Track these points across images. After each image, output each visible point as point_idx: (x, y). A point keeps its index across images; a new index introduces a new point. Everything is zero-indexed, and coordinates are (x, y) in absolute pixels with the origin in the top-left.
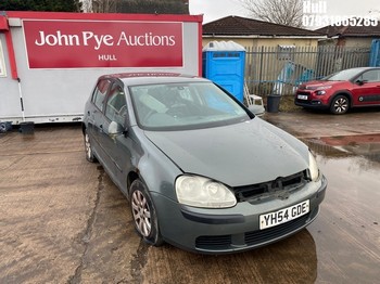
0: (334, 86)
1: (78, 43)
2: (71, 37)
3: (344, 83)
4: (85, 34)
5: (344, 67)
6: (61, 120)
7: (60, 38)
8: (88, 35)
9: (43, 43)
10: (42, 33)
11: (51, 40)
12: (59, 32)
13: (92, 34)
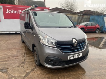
0: (80, 26)
1: (17, 13)
2: (15, 11)
3: (83, 26)
4: (19, 11)
5: (84, 22)
6: (12, 33)
7: (12, 11)
8: (20, 11)
9: (8, 12)
10: (8, 10)
11: (10, 12)
12: (12, 10)
13: (21, 11)
